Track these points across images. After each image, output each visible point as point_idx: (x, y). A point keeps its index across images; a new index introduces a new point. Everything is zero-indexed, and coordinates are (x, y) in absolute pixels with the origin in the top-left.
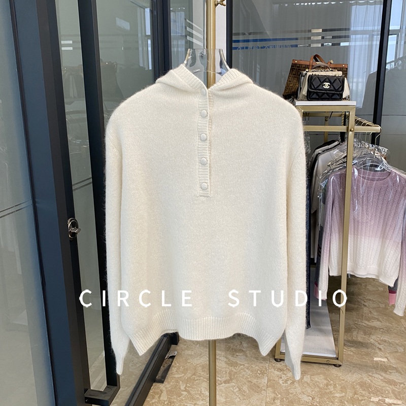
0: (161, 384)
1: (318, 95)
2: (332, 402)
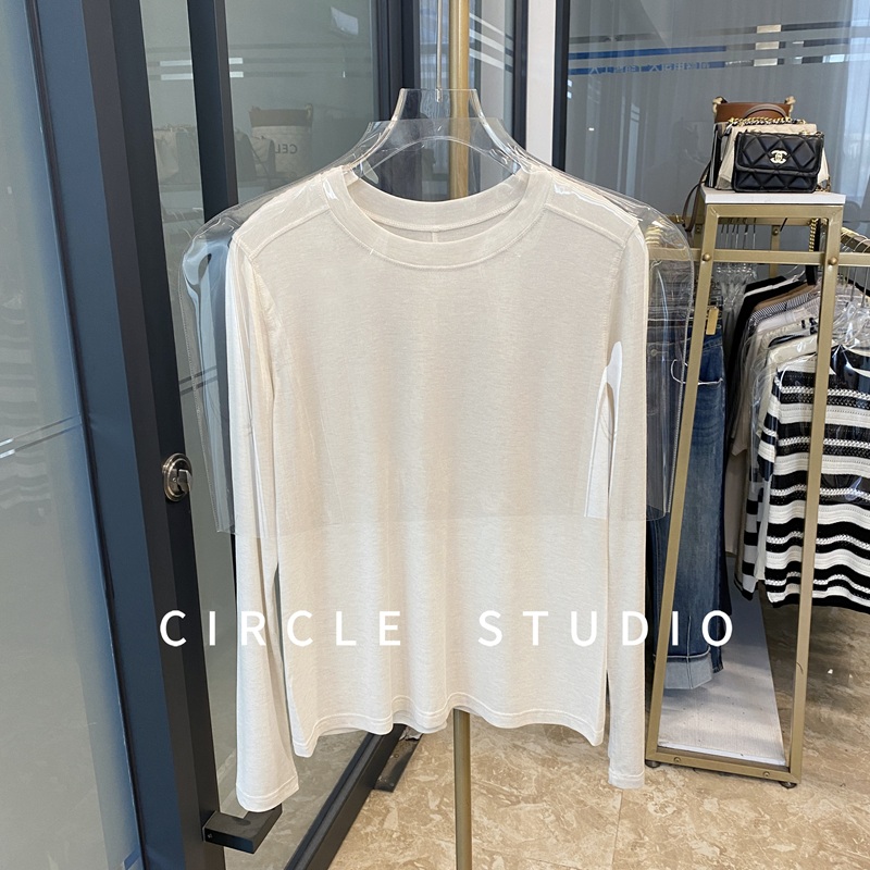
0: (388, 793)
1: (757, 179)
2: (766, 862)
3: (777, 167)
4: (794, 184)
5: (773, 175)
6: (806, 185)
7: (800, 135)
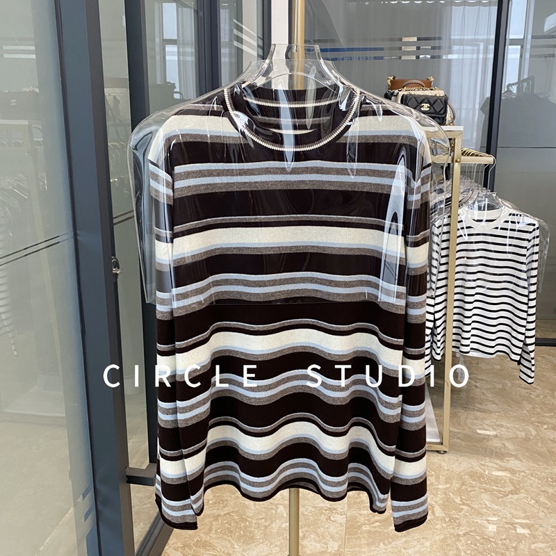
7: (435, 96)
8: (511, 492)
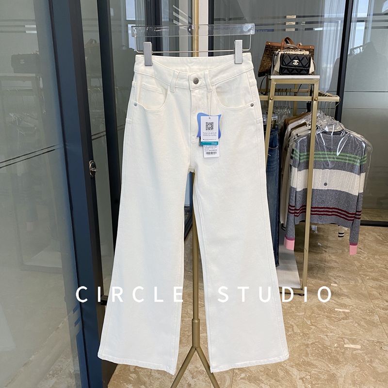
1: (288, 71)
3: (295, 66)
4: (302, 72)
5: (294, 69)
6: (306, 73)
7: (303, 54)
8: (343, 319)
